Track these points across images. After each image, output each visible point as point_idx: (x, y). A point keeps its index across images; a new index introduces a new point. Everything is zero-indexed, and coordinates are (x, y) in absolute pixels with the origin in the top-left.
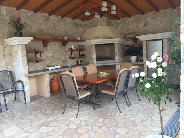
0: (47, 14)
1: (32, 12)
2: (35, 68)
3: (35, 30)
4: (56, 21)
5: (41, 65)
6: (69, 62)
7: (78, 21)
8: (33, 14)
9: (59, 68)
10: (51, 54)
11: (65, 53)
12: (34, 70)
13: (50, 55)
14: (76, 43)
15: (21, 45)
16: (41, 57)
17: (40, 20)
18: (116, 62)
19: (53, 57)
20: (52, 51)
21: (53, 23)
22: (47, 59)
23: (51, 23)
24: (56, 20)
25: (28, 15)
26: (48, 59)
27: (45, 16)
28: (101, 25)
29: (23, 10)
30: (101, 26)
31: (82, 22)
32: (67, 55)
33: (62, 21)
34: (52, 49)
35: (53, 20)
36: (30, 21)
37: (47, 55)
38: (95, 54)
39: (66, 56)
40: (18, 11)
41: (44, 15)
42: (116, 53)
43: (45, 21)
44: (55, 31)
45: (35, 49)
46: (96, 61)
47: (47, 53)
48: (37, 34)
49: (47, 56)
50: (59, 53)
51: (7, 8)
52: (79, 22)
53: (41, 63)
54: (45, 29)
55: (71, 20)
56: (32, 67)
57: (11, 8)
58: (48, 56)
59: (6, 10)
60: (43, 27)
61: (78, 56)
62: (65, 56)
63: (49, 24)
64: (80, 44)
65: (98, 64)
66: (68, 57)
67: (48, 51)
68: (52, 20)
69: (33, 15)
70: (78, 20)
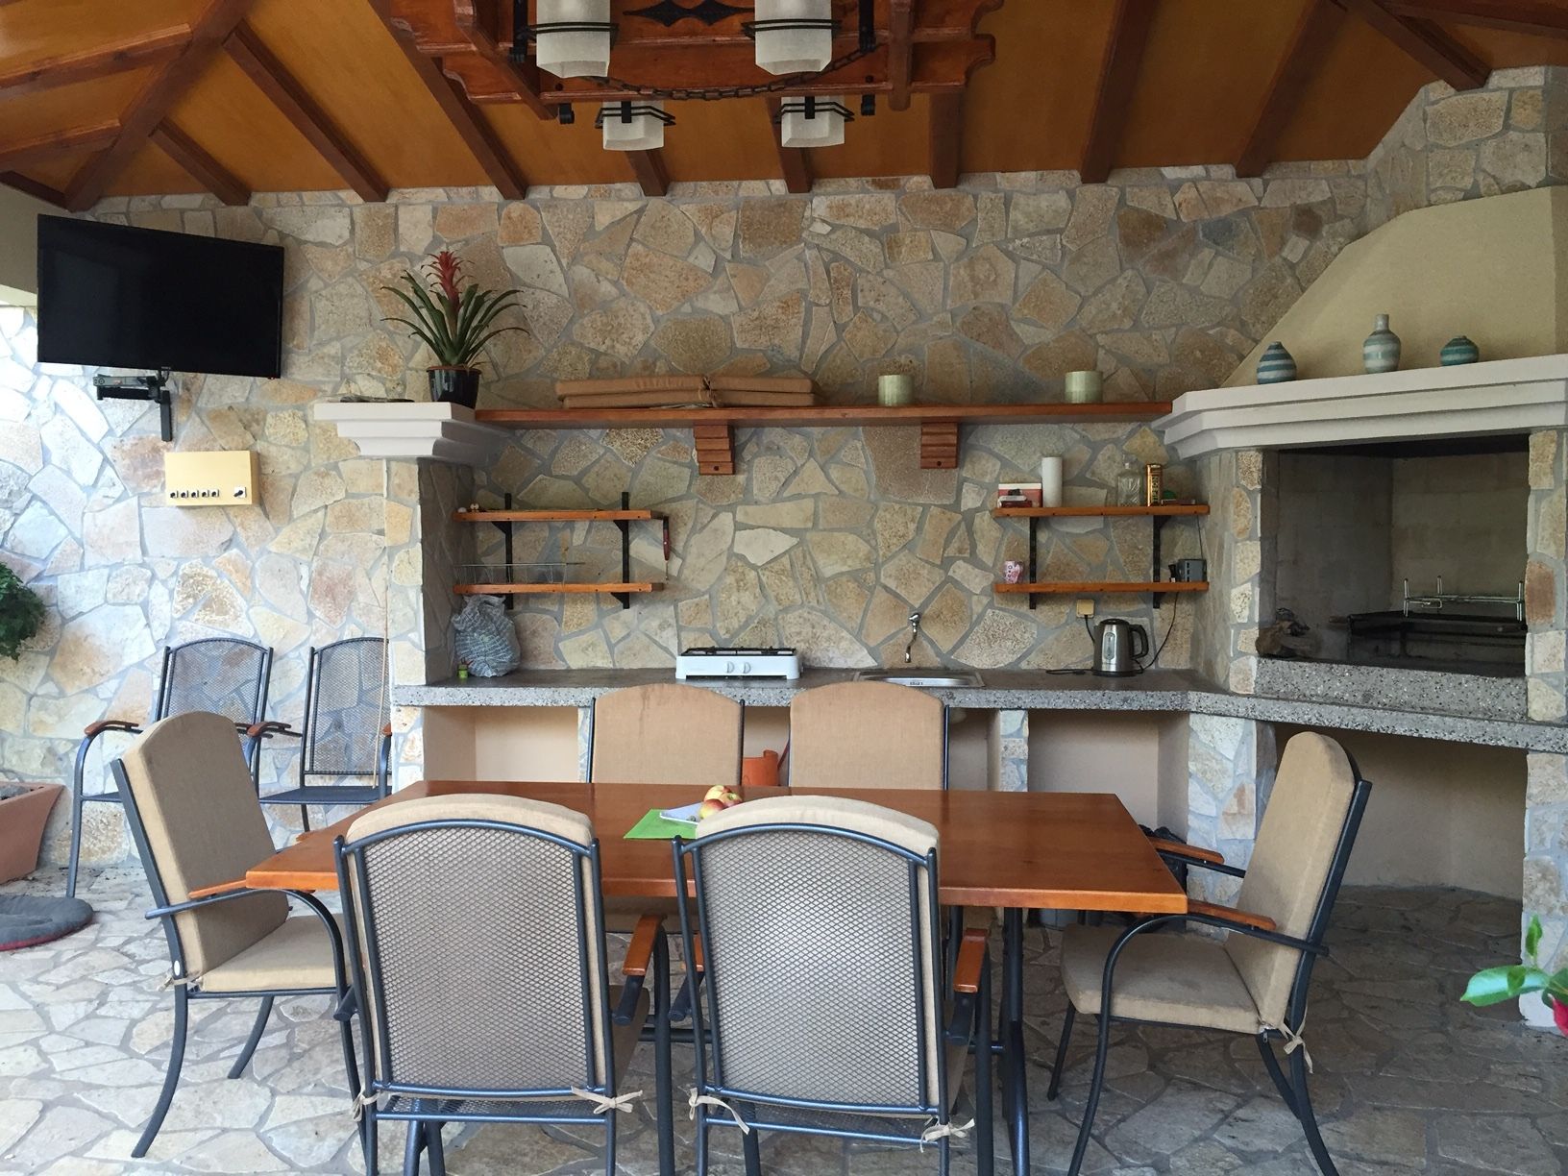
0: (778, 186)
1: (630, 190)
2: (611, 647)
3: (640, 338)
4: (868, 232)
5: (662, 627)
6: (992, 638)
7: (1175, 187)
8: (632, 207)
9: (781, 678)
10: (782, 543)
11: (952, 533)
12: (602, 662)
13: (763, 547)
14: (1122, 430)
15: (389, 460)
16: (676, 562)
17: (696, 243)
18: (1525, 718)
19: (796, 564)
20: (791, 513)
21: (837, 257)
22: (730, 580)
23: (809, 254)
24: (862, 224)
25: (592, 226)
26: (740, 585)
27: (748, 205)
28: (1467, 183)
29: (560, 191)
30: (1471, 195)
31: (1241, 188)
32: (974, 560)
33: (948, 227)
34: (798, 496)
35: (835, 228)
36: (605, 265)
37: (738, 549)
38: (1255, 567)
39: (961, 570)
40: (516, 207)
41: (742, 193)
42: (1548, 580)
43: (745, 249)
44: (840, 328)
45: (626, 496)
46: (1253, 661)
47: (739, 527)
48: (661, 367)
49: (731, 554)
50: (869, 536)
51: (439, 194)
52: (1188, 193)
53: (669, 612)
54: (736, 322)
55: (1071, 195)
56: (585, 638)
57: (464, 190)
58: (742, 558)
59: (435, 211)
60: (717, 304)
61: (1140, 574)
62: (946, 563)
63: (785, 271)
64: (1172, 448)
65: (1286, 699)
66: (975, 581)
67: (751, 509)
68: (826, 229)
69: (640, 212)
70: (1171, 173)
